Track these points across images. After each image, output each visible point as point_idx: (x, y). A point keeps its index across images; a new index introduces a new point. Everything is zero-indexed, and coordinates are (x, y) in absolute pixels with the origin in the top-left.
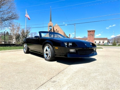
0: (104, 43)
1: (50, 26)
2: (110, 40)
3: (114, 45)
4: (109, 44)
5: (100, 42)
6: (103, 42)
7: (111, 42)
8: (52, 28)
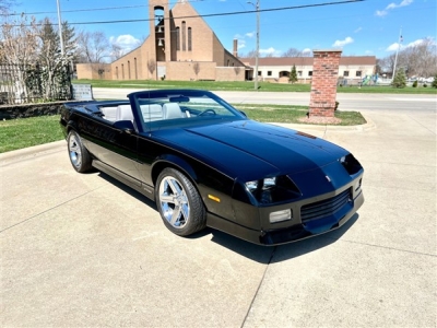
0: (363, 76)
1: (156, 8)
2: (383, 62)
3: (398, 86)
4: (380, 80)
5: (346, 73)
6: (359, 74)
7: (385, 70)
8: (164, 14)
